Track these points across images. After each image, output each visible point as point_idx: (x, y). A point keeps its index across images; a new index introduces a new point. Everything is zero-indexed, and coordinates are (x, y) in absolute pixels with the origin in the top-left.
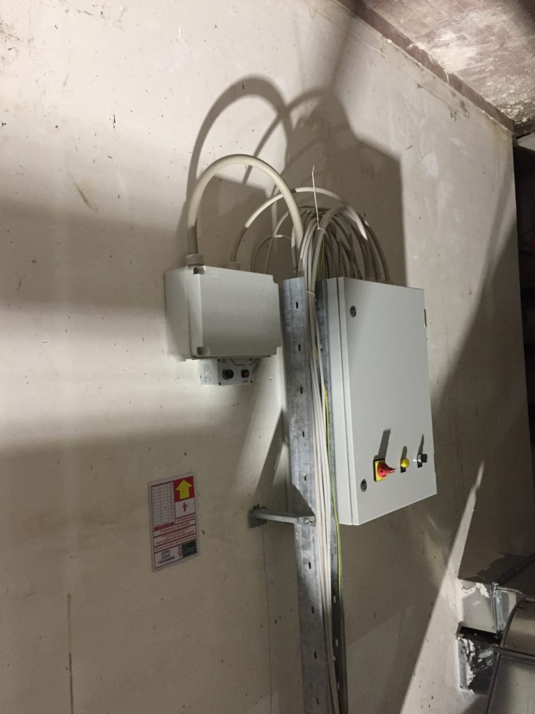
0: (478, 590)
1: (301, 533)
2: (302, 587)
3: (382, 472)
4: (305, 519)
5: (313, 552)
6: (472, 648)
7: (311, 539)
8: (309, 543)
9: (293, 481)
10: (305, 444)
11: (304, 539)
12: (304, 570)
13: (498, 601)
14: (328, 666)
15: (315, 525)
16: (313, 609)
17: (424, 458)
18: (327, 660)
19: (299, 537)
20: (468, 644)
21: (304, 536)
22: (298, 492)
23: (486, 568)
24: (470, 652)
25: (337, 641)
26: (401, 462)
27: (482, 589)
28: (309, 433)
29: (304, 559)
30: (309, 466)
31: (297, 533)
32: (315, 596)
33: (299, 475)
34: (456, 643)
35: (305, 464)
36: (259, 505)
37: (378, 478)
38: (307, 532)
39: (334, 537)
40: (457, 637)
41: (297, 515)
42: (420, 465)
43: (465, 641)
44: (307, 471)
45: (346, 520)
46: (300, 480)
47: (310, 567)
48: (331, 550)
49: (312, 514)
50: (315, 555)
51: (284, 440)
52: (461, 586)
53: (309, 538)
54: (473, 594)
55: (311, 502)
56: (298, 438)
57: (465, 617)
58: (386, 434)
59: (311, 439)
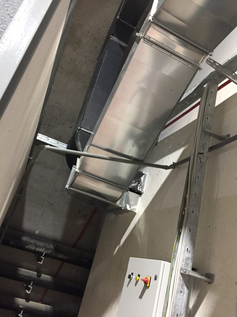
0: (130, 207)
1: (189, 265)
2: (193, 240)
3: (147, 281)
4: (185, 272)
5: (185, 256)
6: (139, 187)
7: (184, 262)
8: (186, 260)
9: (188, 291)
10: (177, 310)
11: (188, 262)
12: (190, 248)
13: (124, 202)
14: (189, 206)
15: (181, 268)
16: (190, 231)
17: (129, 277)
18: (188, 208)
19: (190, 264)
20: (140, 189)
21: (188, 264)
22: (186, 285)
24: (140, 186)
26: (139, 280)
27: (128, 208)
28: (174, 315)
29: (190, 253)
30: (178, 298)
31: (191, 266)
32: (188, 236)
33: (184, 294)
34: (144, 190)
35: (180, 299)
36: (208, 284)
37: (149, 278)
38: (185, 265)
39: (175, 257)
40: (143, 192)
41: (189, 276)
42: (132, 274)
43: (140, 190)
44: (180, 295)
45: (168, 264)
46: (184, 291)
47: (188, 249)
49: (181, 274)
50: (184, 254)
51: (190, 312)
52: (136, 210)
53: (185, 262)
54: (133, 206)
55: (181, 279)
56: (181, 314)
57: (138, 198)
58: (141, 297)
59: (174, 312)
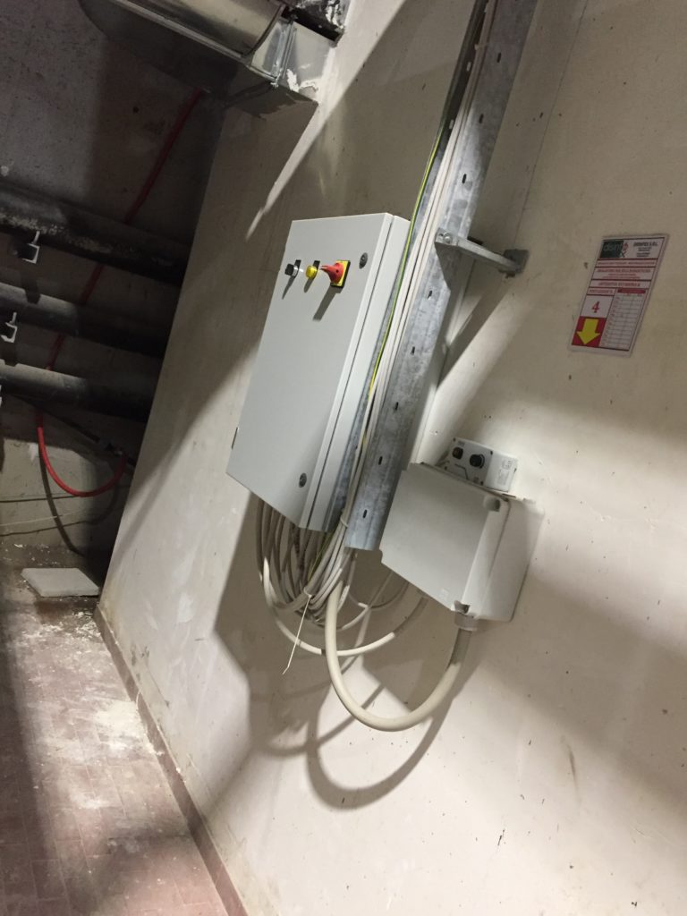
0: (299, 82)
1: (462, 224)
2: (485, 153)
3: (337, 271)
4: (449, 242)
5: (454, 197)
6: (330, 10)
7: (450, 213)
8: (455, 208)
9: (449, 294)
10: (415, 337)
11: (460, 216)
12: (474, 175)
13: (278, 63)
14: (488, 41)
15: (439, 229)
16: (480, 121)
17: (290, 270)
18: (486, 48)
19: (466, 222)
20: (332, 17)
21: (459, 220)
22: (446, 278)
23: (283, 107)
24: (333, 6)
25: (468, 69)
26: (315, 274)
27: (293, 86)
28: (405, 351)
29: (469, 189)
30: (421, 308)
31: (468, 225)
32: (471, 136)
33: (437, 300)
34: (348, 22)
35: (424, 312)
36: (507, 277)
37: (345, 265)
38: (452, 224)
39: (423, 205)
40: (343, 30)
41: (459, 251)
42: (298, 263)
43: (335, 22)
44: (425, 303)
46: (439, 293)
47: (465, 176)
48: (432, 190)
49: (437, 245)
50: (453, 191)
51: (448, 349)
52: (317, 93)
53: (452, 215)
54: (307, 78)
55: (433, 260)
56: (422, 348)
57: (327, 51)
59: (405, 341)
